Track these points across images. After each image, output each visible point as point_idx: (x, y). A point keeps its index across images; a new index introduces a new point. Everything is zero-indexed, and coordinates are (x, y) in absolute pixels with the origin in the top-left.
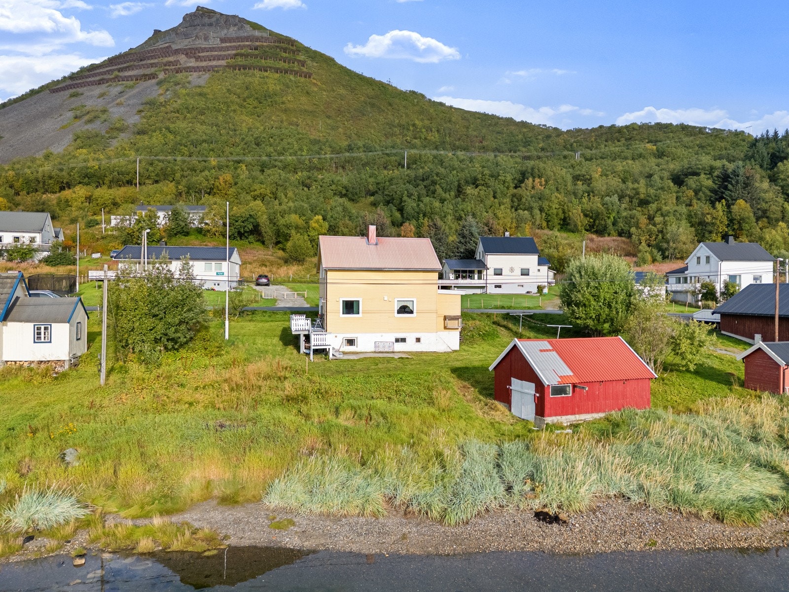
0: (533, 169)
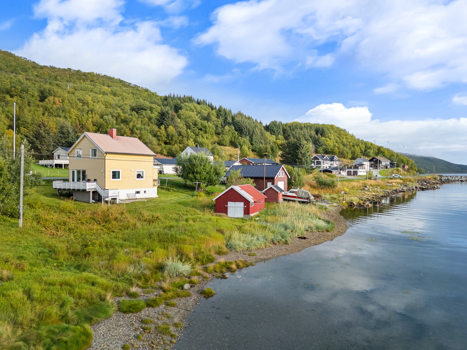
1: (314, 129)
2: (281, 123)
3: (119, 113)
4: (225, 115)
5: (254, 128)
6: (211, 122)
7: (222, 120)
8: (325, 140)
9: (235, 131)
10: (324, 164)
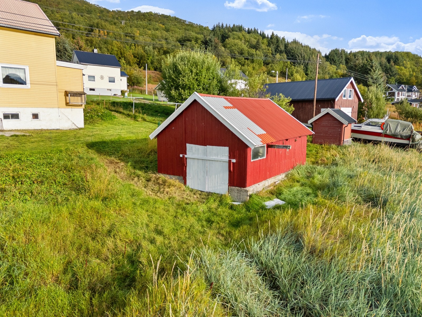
0: (97, 24)
1: (385, 57)
2: (343, 51)
3: (162, 45)
4: (277, 42)
5: (311, 56)
6: (260, 50)
7: (273, 49)
8: (399, 69)
9: (287, 60)
10: (398, 96)
